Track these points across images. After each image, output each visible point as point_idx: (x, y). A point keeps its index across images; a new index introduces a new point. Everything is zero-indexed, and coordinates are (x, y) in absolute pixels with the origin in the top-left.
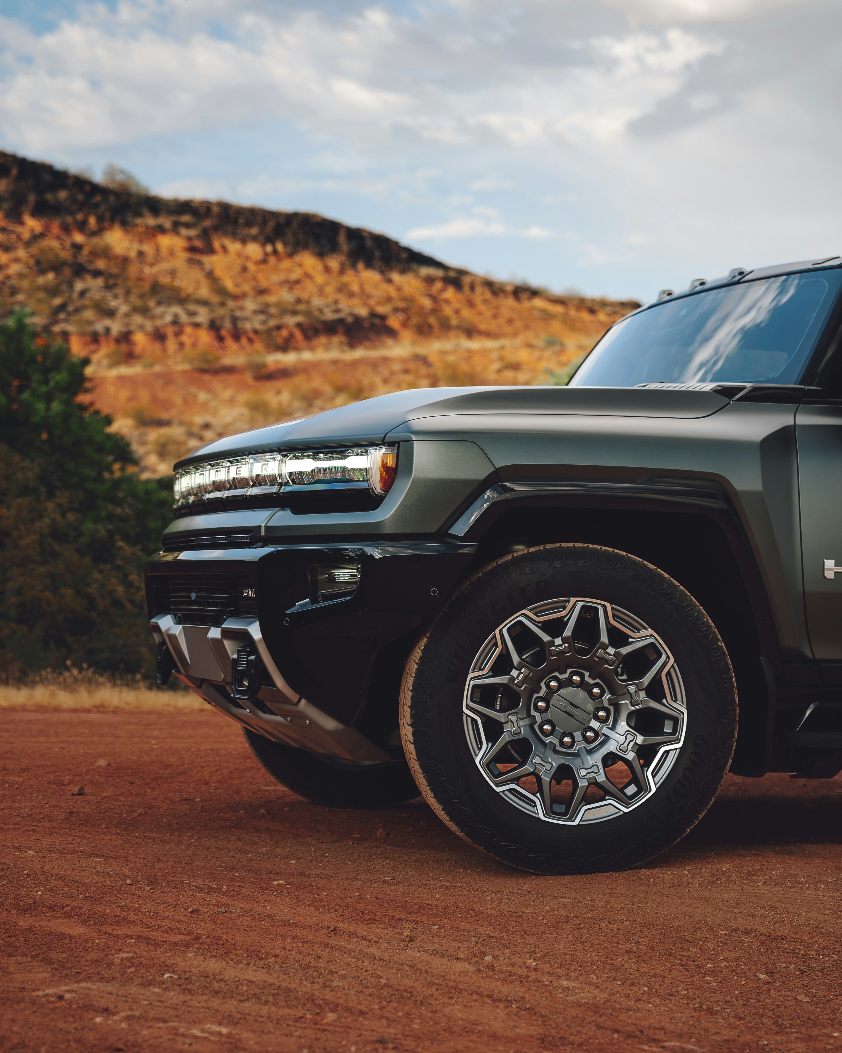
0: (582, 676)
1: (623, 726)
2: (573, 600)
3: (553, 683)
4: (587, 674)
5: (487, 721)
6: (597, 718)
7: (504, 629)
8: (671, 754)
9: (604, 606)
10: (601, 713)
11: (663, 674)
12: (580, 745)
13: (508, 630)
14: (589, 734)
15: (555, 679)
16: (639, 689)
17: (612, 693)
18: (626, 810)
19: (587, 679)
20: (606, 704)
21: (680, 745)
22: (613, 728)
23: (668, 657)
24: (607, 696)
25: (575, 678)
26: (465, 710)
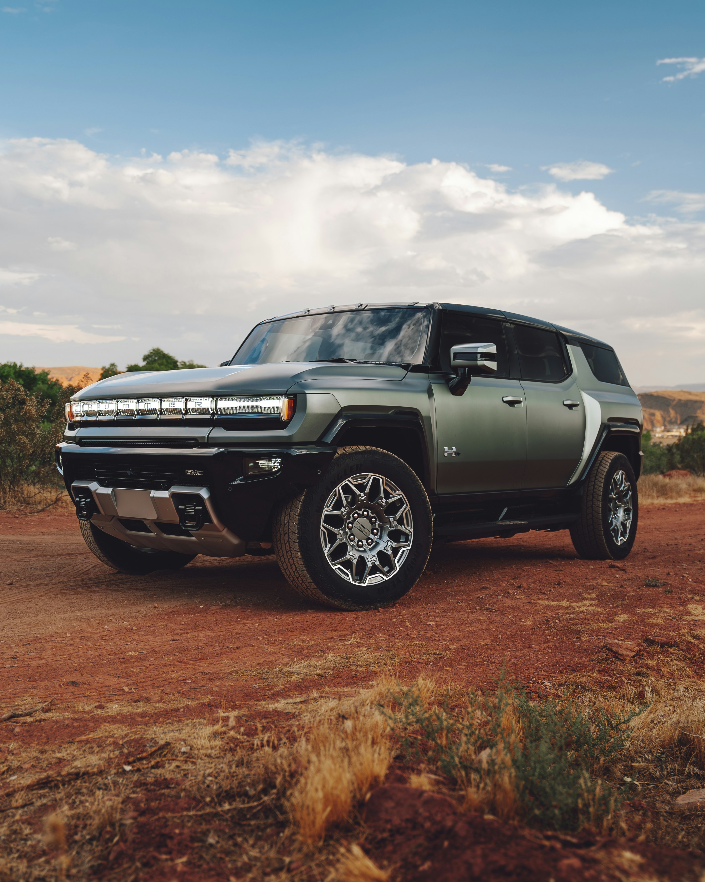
0: (368, 512)
1: (386, 538)
2: (370, 474)
3: (356, 515)
4: (370, 512)
5: (330, 532)
6: (373, 533)
7: (340, 487)
8: (406, 552)
9: (382, 479)
10: (375, 531)
11: (404, 514)
12: (366, 547)
13: (342, 488)
14: (370, 541)
15: (357, 513)
16: (394, 520)
17: (380, 521)
18: (387, 579)
19: (370, 514)
20: (377, 527)
21: (410, 548)
22: (380, 538)
23: (407, 505)
24: (378, 523)
25: (365, 513)
26: (321, 527)
